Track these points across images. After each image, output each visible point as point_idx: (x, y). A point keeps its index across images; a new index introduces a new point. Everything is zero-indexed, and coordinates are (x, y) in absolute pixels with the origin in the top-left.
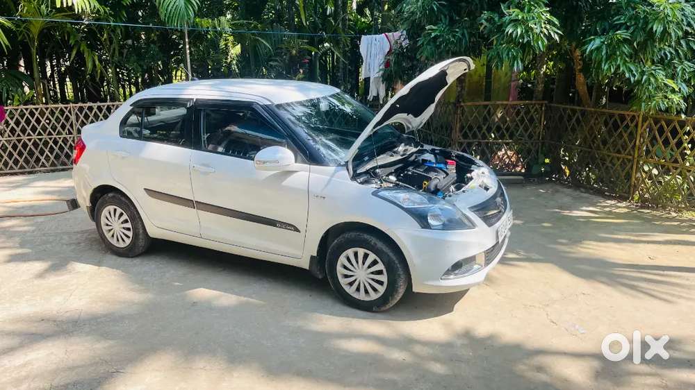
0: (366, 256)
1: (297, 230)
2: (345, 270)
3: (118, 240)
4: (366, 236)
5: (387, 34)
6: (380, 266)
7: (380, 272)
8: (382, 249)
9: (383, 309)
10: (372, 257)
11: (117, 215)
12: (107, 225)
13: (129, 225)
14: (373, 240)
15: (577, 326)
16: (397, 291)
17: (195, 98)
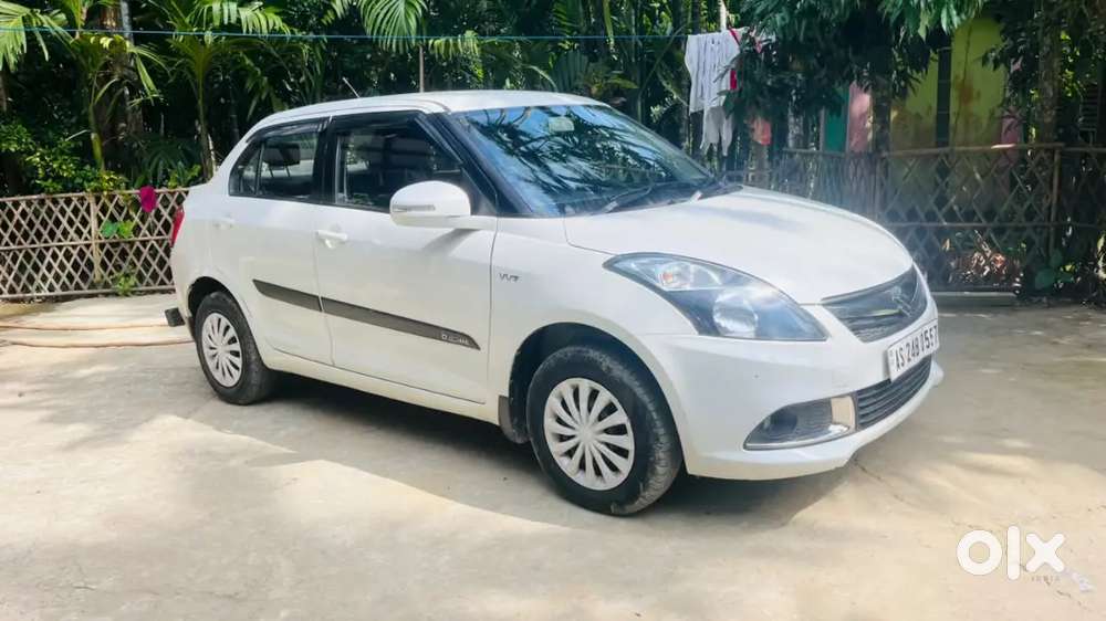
0: (594, 395)
1: (473, 344)
2: (558, 425)
3: (224, 374)
4: (593, 354)
5: (734, 30)
6: (620, 417)
7: (620, 430)
8: (621, 379)
9: (629, 509)
10: (605, 397)
11: (222, 329)
12: (212, 348)
13: (236, 347)
14: (606, 362)
15: (1075, 576)
16: (653, 472)
17: (331, 115)
